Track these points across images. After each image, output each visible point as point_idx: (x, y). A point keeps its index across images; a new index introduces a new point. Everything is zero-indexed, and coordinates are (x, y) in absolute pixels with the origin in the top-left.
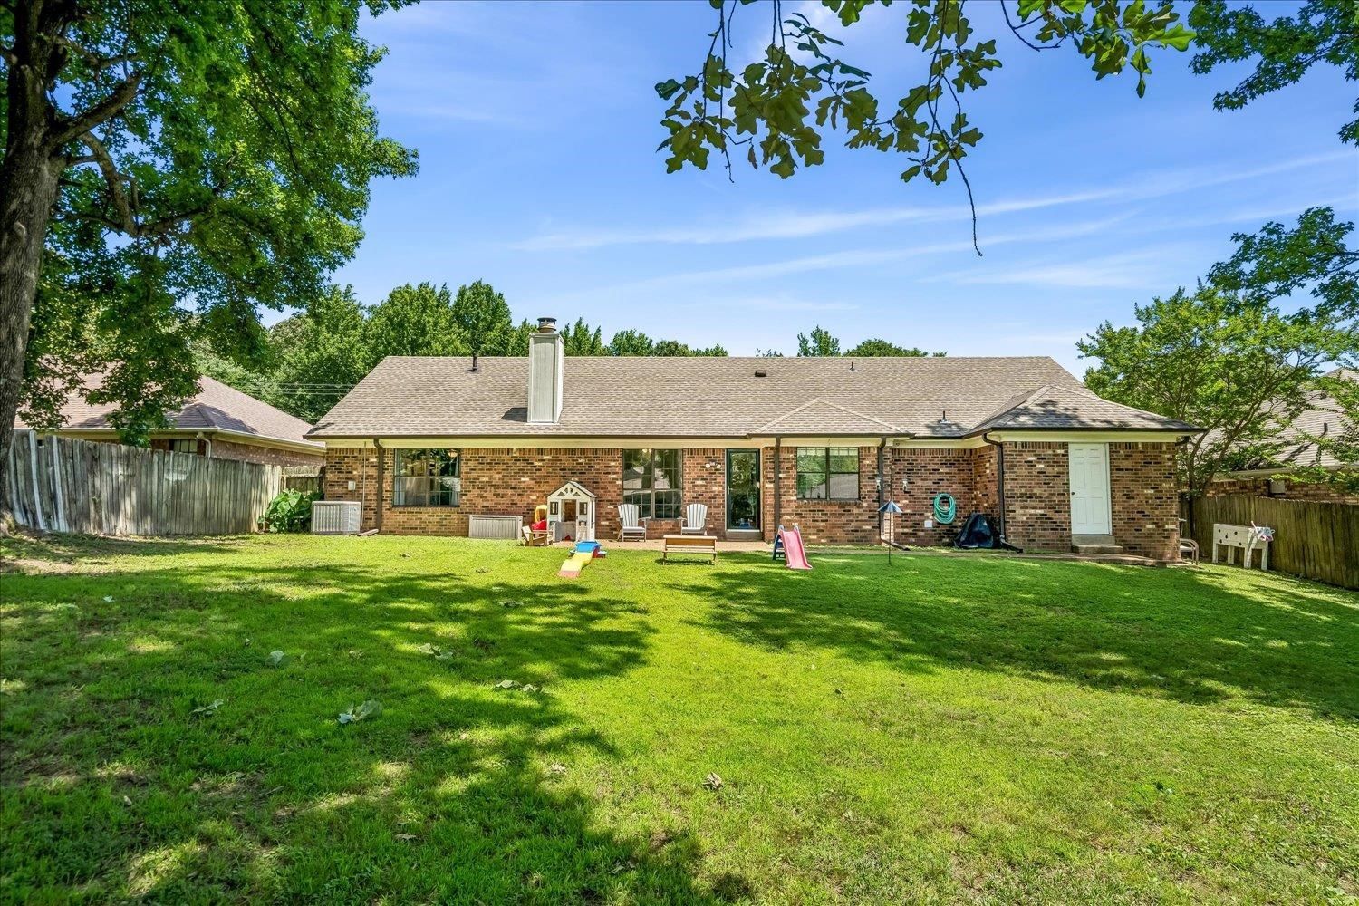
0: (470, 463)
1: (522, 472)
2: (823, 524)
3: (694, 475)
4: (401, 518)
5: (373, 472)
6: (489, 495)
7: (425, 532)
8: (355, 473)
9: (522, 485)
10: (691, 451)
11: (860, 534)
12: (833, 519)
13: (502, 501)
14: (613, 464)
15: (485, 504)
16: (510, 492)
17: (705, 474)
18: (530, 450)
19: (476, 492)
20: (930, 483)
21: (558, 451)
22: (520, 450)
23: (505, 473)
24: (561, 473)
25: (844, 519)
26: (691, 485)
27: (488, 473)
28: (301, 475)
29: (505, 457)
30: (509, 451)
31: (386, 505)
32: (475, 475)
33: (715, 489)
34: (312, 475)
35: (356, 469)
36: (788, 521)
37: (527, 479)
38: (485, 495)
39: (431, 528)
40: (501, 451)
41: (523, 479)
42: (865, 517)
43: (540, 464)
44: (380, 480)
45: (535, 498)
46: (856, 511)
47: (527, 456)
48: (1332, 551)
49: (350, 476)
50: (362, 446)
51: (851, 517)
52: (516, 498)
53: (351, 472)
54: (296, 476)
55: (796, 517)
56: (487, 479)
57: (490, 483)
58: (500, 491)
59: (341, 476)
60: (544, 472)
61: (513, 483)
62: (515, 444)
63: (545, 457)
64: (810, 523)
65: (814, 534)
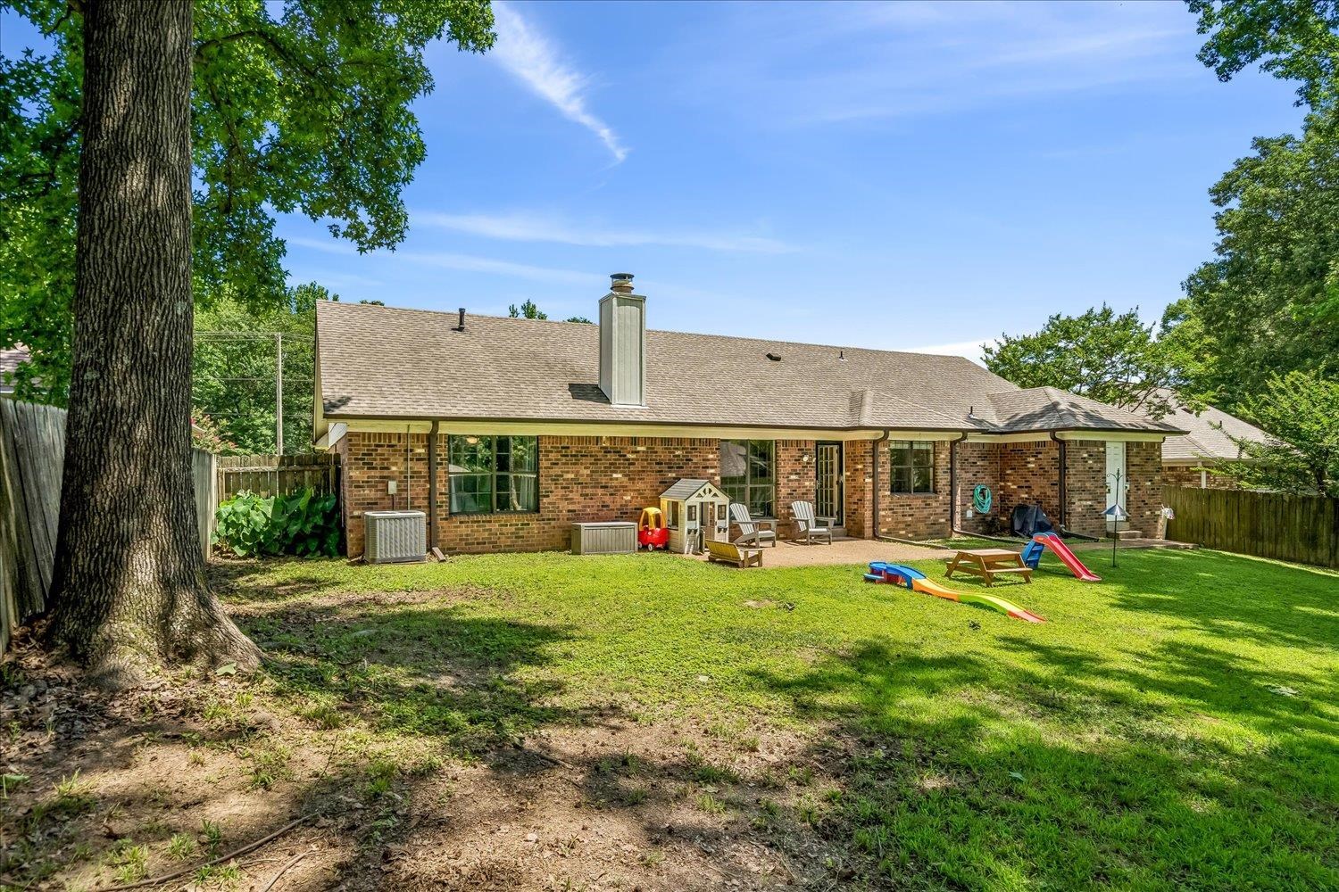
0: (552, 456)
1: (613, 467)
2: (910, 519)
3: (789, 469)
4: (464, 530)
5: (421, 467)
6: (575, 496)
7: (496, 549)
8: (394, 468)
9: (615, 483)
10: (785, 443)
11: (937, 527)
12: (917, 515)
13: (591, 503)
14: (711, 456)
15: (571, 507)
16: (600, 491)
17: (799, 468)
18: (622, 439)
19: (561, 492)
20: (970, 475)
21: (653, 440)
22: (610, 439)
23: (593, 468)
24: (657, 468)
25: (926, 512)
26: (786, 481)
27: (575, 468)
28: (249, 469)
29: (594, 448)
30: (598, 439)
31: (442, 512)
32: (556, 470)
33: (807, 484)
34: (268, 468)
35: (395, 464)
36: (883, 516)
37: (620, 476)
38: (571, 496)
39: (504, 541)
40: (588, 440)
41: (615, 476)
42: (940, 510)
43: (634, 456)
44: (431, 478)
45: (629, 498)
46: (934, 504)
47: (618, 446)
48: (1236, 528)
49: (386, 473)
50: (403, 430)
51: (931, 511)
52: (608, 499)
53: (388, 468)
54: (241, 469)
55: (889, 513)
56: (572, 476)
57: (576, 481)
58: (589, 491)
59: (373, 473)
60: (638, 467)
61: (604, 480)
62: (605, 432)
63: (639, 448)
64: (900, 518)
65: (903, 529)
